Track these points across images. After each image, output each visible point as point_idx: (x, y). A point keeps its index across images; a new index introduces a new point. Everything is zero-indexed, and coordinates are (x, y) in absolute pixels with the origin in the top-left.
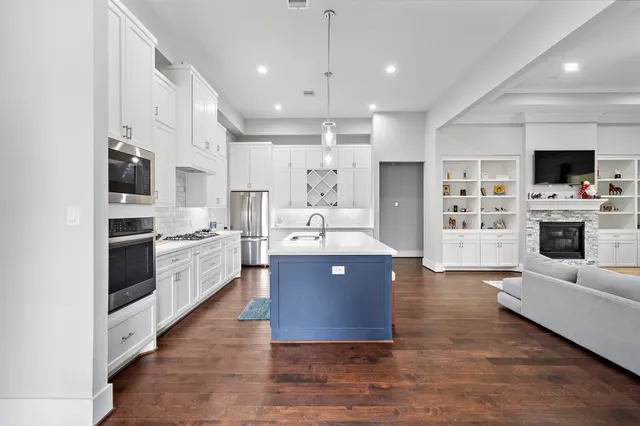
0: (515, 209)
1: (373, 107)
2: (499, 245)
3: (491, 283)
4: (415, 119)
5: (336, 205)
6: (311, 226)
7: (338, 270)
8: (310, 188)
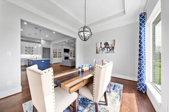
0: (62, 55)
2: (60, 59)
3: (59, 64)
5: (33, 54)
8: (26, 51)
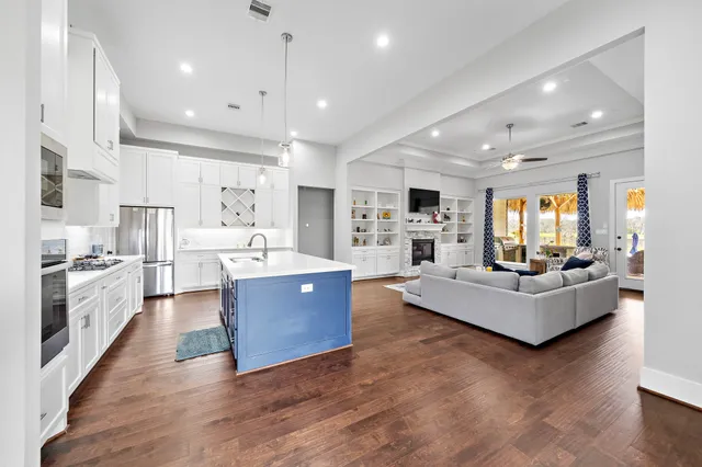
0: (397, 230)
1: (294, 134)
2: (389, 257)
3: (388, 286)
4: (329, 150)
5: (253, 225)
6: (253, 246)
7: (307, 288)
8: (224, 206)
